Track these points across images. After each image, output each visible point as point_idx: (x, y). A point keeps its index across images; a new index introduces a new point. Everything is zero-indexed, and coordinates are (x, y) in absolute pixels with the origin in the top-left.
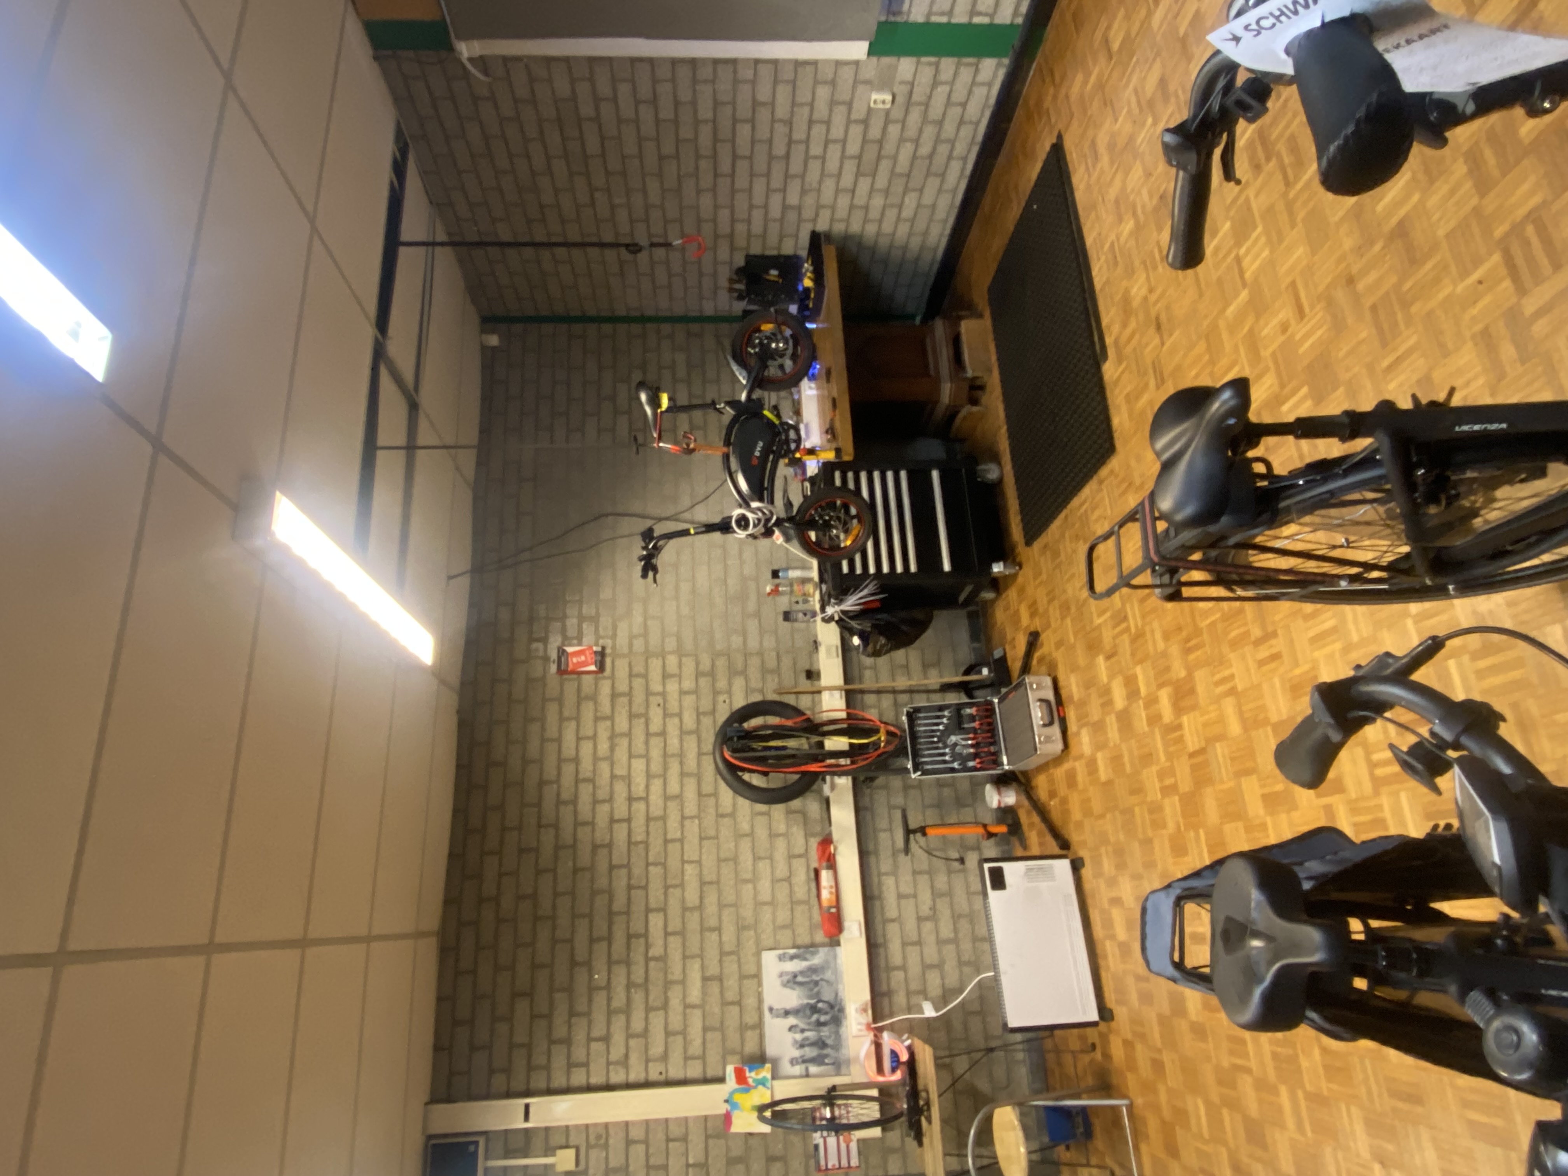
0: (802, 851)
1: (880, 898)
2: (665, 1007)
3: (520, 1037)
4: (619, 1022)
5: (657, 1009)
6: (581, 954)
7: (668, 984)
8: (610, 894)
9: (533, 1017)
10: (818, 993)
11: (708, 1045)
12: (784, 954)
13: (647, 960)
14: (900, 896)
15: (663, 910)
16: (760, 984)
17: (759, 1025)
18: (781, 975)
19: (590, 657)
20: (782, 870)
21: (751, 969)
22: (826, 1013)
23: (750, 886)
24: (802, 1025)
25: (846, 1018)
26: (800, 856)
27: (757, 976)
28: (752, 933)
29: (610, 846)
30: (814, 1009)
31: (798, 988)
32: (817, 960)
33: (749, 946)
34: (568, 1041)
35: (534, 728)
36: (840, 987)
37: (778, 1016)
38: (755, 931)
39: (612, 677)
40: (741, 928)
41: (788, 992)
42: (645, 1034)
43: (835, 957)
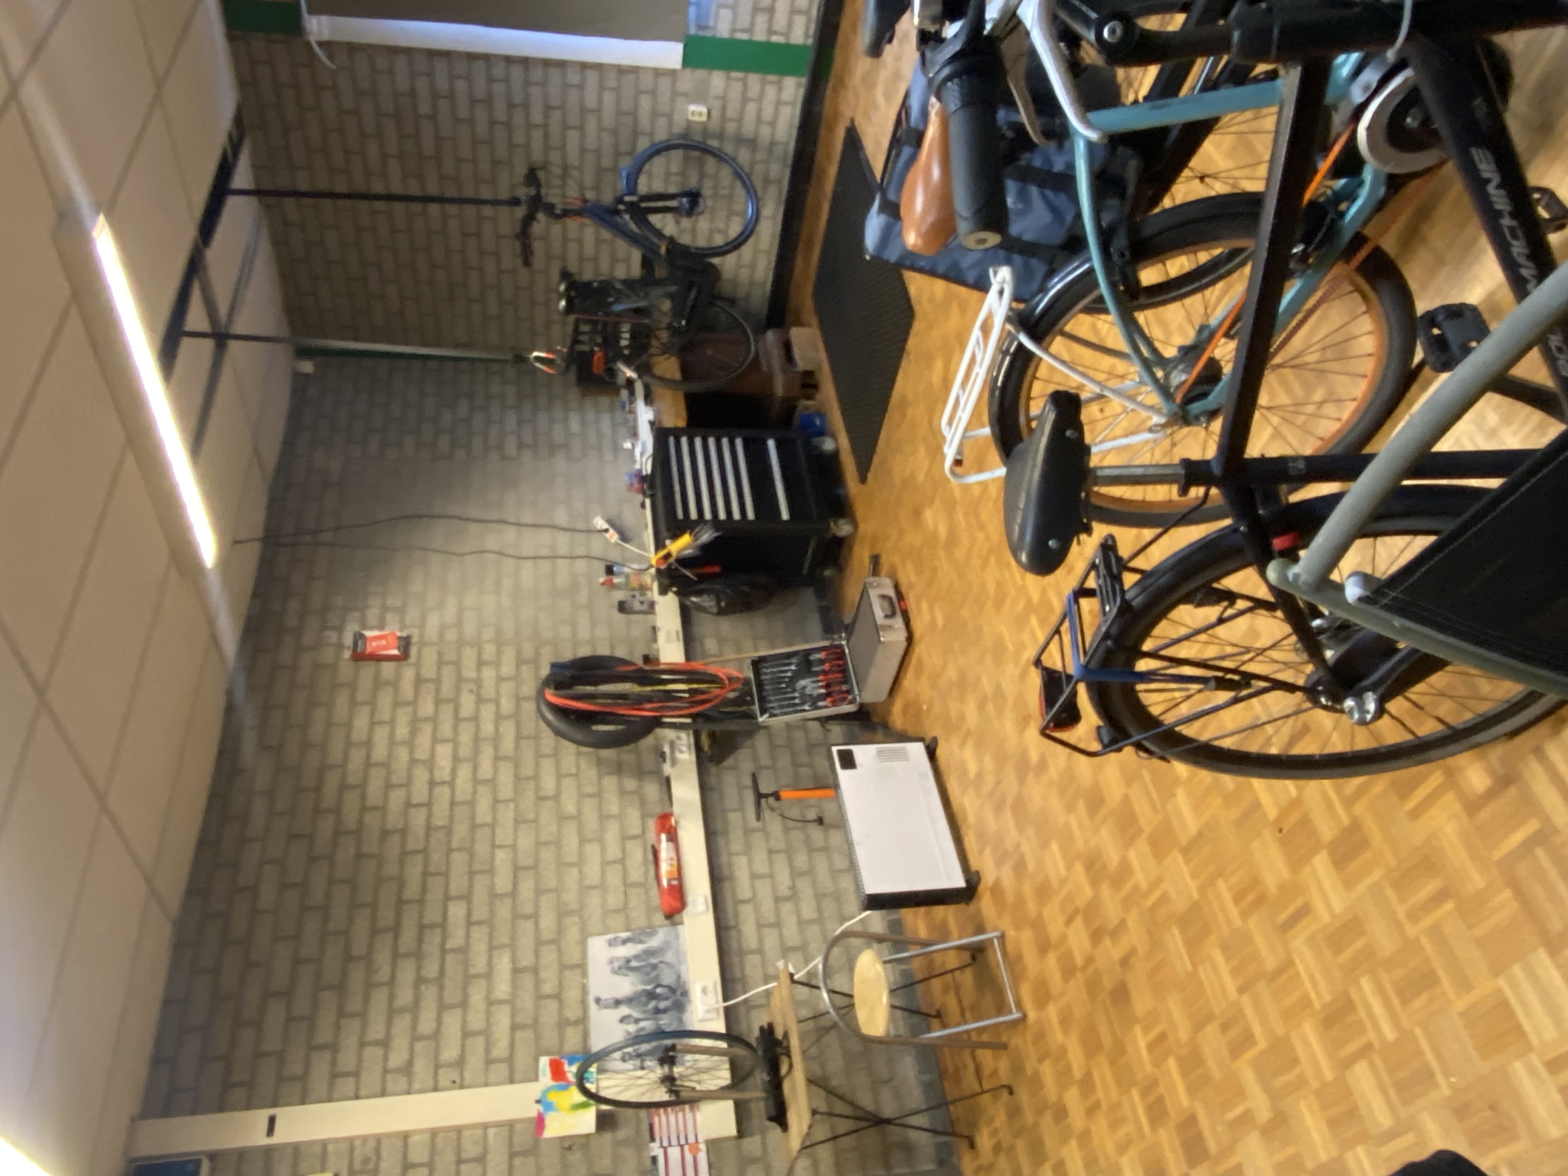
0: (638, 831)
1: (731, 878)
2: (464, 1004)
3: (271, 1043)
4: (402, 1024)
5: (453, 1006)
6: (359, 947)
7: (468, 979)
8: (401, 882)
9: (290, 1019)
10: (657, 976)
11: (518, 1046)
12: (615, 939)
13: (443, 951)
14: (754, 877)
15: (467, 897)
16: (585, 974)
17: (583, 1021)
18: (611, 962)
19: (393, 642)
20: (613, 850)
21: (573, 957)
22: (666, 999)
23: (575, 871)
24: (636, 1015)
25: (690, 1002)
26: (635, 837)
27: (582, 967)
28: (576, 919)
29: (404, 832)
30: (651, 995)
31: (631, 974)
32: (654, 942)
33: (573, 933)
34: (334, 1048)
35: (319, 714)
36: (683, 968)
37: (607, 1007)
38: (581, 917)
39: (418, 665)
40: (562, 913)
41: (619, 979)
42: (437, 1035)
43: (677, 937)
